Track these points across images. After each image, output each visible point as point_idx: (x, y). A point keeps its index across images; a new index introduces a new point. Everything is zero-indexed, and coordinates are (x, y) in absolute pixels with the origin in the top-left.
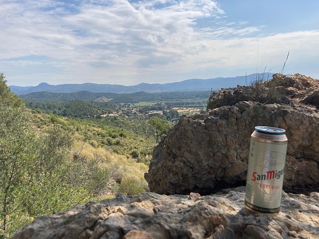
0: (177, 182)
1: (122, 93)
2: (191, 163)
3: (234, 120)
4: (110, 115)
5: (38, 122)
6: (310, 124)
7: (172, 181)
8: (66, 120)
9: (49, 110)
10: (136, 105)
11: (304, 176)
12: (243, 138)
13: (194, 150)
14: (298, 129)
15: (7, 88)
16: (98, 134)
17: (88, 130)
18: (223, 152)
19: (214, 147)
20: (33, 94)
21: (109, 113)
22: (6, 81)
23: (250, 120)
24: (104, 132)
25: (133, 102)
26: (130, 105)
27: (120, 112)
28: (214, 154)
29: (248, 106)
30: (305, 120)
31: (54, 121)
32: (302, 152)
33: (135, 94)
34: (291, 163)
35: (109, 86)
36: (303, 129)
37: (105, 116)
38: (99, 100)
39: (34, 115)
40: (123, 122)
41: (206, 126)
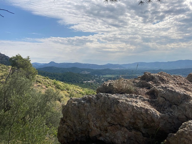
0: (67, 136)
1: (96, 69)
2: (71, 127)
3: (94, 104)
4: (88, 82)
5: (46, 84)
6: (133, 110)
7: (64, 135)
8: (62, 84)
9: (54, 77)
10: (104, 76)
11: (134, 140)
12: (98, 115)
13: (72, 119)
14: (126, 112)
15: (31, 64)
16: (80, 93)
17: (75, 90)
18: (86, 122)
19: (82, 119)
20: (46, 67)
21: (88, 80)
22: (30, 60)
23: (101, 105)
24: (83, 92)
25: (102, 75)
26: (100, 76)
27: (95, 80)
28: (82, 123)
29: (102, 96)
30: (129, 107)
31: (56, 84)
32: (132, 125)
33: (103, 70)
34: (124, 132)
35: (89, 65)
36: (129, 113)
37: (85, 82)
38: (83, 73)
39: (45, 80)
40: (95, 87)
41: (78, 106)
